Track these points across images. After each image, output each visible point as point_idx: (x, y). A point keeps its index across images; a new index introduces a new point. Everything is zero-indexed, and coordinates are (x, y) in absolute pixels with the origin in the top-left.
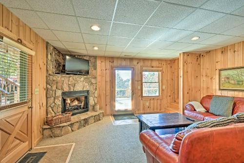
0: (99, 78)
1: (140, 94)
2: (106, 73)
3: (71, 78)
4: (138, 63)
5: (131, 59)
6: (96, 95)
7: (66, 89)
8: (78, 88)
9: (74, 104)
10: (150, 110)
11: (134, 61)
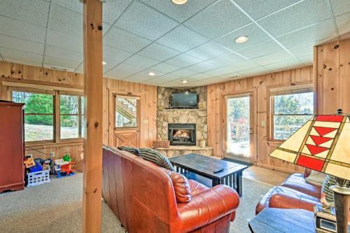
0: (209, 110)
1: (264, 134)
2: (216, 104)
3: (175, 112)
4: (261, 83)
5: (249, 79)
6: (205, 129)
7: (171, 121)
8: (183, 121)
9: (182, 136)
10: (287, 167)
11: (254, 81)
